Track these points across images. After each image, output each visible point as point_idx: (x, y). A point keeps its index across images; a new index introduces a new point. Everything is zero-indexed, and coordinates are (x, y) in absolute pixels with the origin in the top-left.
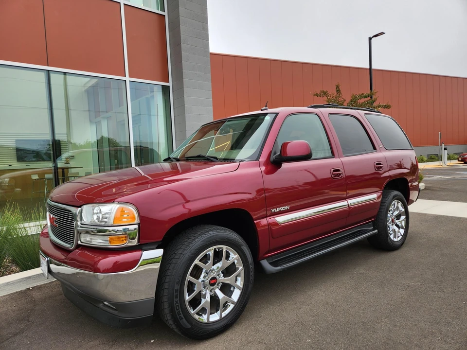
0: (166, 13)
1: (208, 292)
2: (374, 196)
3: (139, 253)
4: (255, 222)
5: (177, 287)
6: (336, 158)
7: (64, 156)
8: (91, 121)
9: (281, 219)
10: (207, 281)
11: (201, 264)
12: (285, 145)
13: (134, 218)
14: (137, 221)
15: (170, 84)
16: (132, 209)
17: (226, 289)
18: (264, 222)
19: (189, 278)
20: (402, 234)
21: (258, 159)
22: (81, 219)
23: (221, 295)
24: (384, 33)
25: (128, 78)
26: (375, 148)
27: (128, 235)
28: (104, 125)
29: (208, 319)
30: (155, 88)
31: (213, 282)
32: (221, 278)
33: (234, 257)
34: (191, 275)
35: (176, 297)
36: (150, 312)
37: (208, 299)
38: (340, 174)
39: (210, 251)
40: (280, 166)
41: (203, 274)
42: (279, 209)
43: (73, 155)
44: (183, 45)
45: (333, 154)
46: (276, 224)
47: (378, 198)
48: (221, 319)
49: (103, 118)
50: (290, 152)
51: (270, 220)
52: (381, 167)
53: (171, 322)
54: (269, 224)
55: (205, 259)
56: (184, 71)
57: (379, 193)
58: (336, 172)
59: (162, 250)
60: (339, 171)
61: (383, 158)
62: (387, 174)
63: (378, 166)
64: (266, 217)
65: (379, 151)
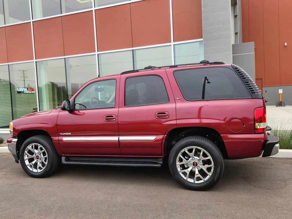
2: (152, 138)
3: (13, 139)
4: (52, 137)
9: (65, 139)
18: (56, 138)
26: (168, 100)
31: (37, 157)
42: (64, 134)
45: (115, 105)
47: (156, 141)
51: (60, 138)
52: (165, 116)
54: (59, 140)
57: (161, 137)
58: (109, 117)
59: (17, 139)
60: (112, 116)
61: (171, 109)
62: (174, 122)
63: (162, 114)
64: (58, 136)
65: (172, 103)
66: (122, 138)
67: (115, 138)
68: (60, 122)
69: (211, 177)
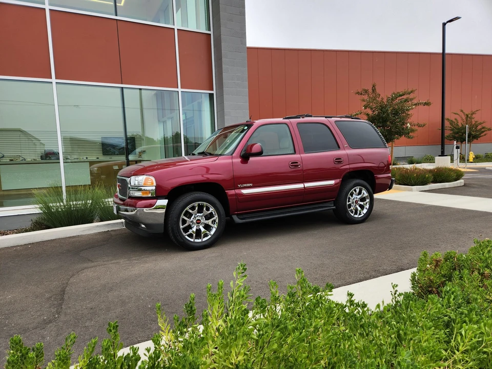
0: (211, 32)
1: (195, 227)
2: (332, 182)
3: (155, 200)
4: (226, 191)
5: (175, 220)
6: (297, 154)
7: (138, 150)
8: (159, 121)
9: (245, 191)
10: (195, 221)
11: (191, 211)
12: (253, 145)
13: (152, 183)
14: (155, 184)
15: (214, 92)
16: (153, 179)
17: (207, 227)
18: (232, 192)
19: (182, 216)
20: (365, 213)
21: (232, 155)
22: (130, 184)
23: (203, 230)
24: (459, 18)
25: (180, 90)
26: (339, 147)
27: (149, 191)
28: (169, 123)
29: (194, 240)
30: (203, 95)
31: (198, 222)
32: (203, 221)
33: (212, 210)
34: (184, 215)
35: (175, 225)
36: (162, 230)
37: (194, 229)
38: (298, 165)
39: (196, 204)
40: (249, 159)
41: (193, 217)
42: (244, 185)
43: (144, 150)
44: (223, 59)
45: (295, 152)
46: (242, 195)
47: (335, 184)
48: (202, 242)
49: (169, 118)
50: (255, 149)
51: (237, 191)
52: (341, 161)
53: (173, 237)
54: (236, 195)
55: (193, 208)
56: (224, 81)
57: (338, 181)
58: (294, 164)
59: (167, 200)
60: (297, 163)
61: (344, 155)
62: (347, 167)
63: (338, 160)
64: (234, 189)
65: (342, 150)
66: (308, 185)
67: (300, 186)
68: (237, 173)
69: (368, 210)
